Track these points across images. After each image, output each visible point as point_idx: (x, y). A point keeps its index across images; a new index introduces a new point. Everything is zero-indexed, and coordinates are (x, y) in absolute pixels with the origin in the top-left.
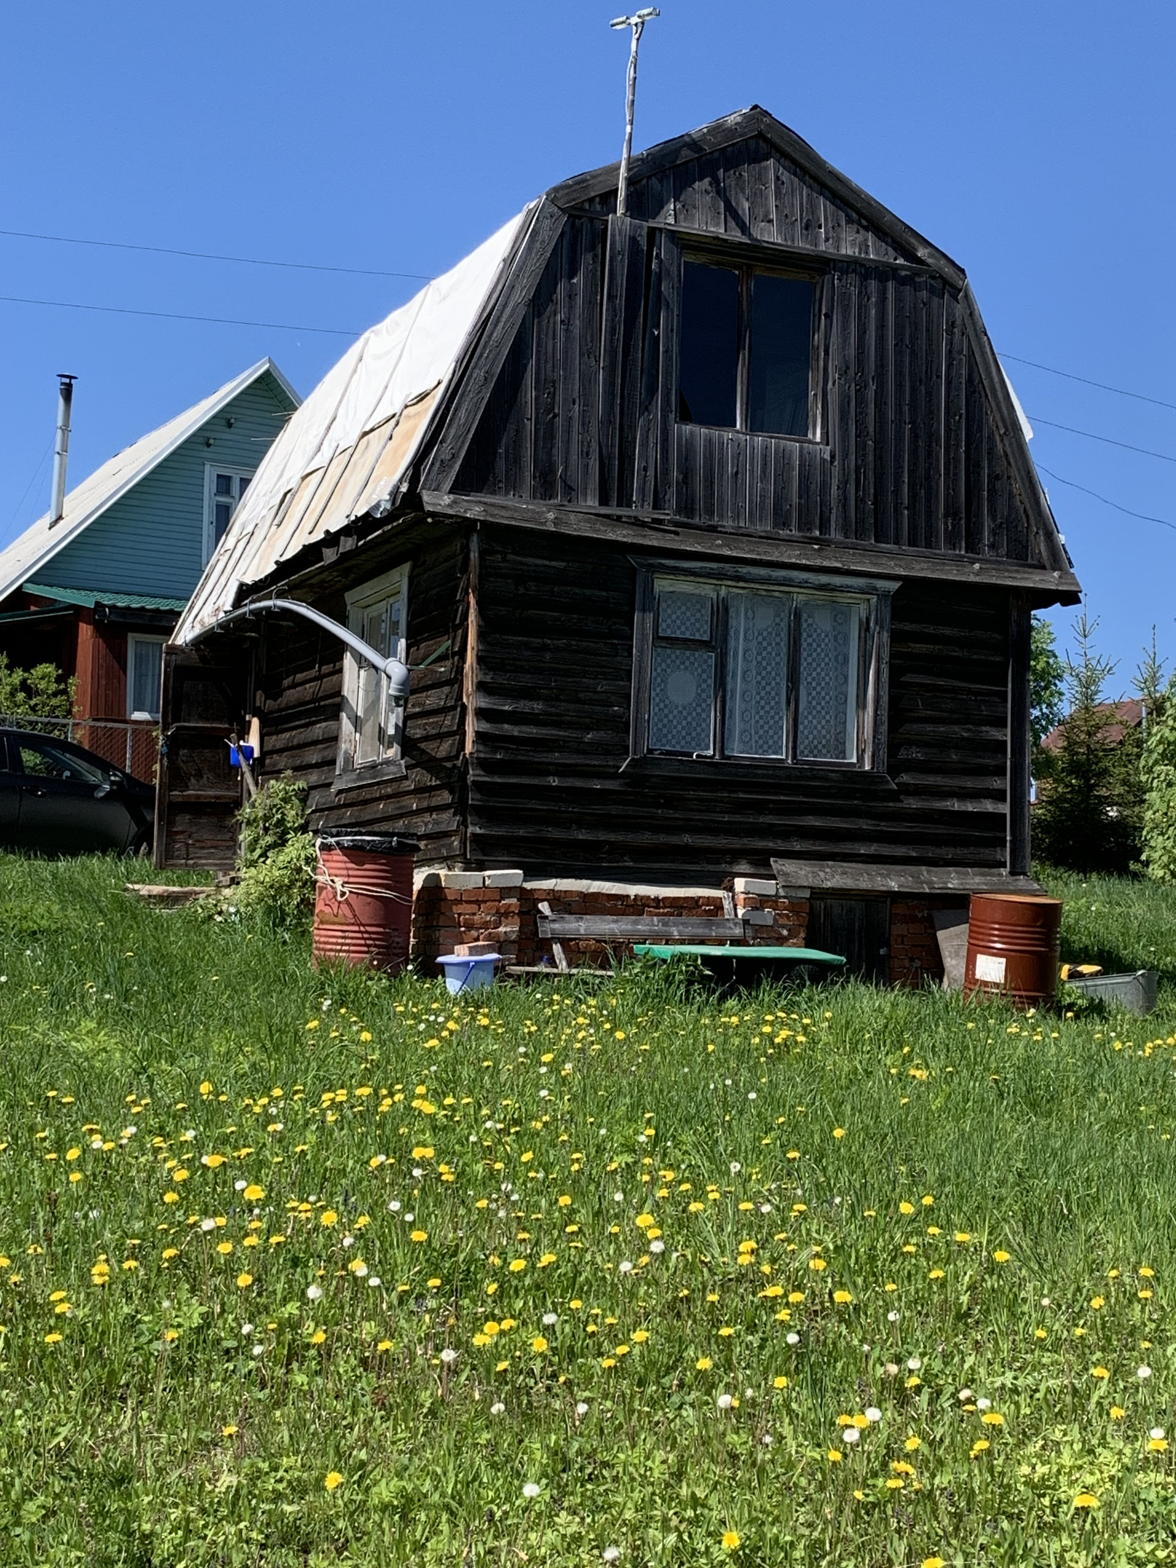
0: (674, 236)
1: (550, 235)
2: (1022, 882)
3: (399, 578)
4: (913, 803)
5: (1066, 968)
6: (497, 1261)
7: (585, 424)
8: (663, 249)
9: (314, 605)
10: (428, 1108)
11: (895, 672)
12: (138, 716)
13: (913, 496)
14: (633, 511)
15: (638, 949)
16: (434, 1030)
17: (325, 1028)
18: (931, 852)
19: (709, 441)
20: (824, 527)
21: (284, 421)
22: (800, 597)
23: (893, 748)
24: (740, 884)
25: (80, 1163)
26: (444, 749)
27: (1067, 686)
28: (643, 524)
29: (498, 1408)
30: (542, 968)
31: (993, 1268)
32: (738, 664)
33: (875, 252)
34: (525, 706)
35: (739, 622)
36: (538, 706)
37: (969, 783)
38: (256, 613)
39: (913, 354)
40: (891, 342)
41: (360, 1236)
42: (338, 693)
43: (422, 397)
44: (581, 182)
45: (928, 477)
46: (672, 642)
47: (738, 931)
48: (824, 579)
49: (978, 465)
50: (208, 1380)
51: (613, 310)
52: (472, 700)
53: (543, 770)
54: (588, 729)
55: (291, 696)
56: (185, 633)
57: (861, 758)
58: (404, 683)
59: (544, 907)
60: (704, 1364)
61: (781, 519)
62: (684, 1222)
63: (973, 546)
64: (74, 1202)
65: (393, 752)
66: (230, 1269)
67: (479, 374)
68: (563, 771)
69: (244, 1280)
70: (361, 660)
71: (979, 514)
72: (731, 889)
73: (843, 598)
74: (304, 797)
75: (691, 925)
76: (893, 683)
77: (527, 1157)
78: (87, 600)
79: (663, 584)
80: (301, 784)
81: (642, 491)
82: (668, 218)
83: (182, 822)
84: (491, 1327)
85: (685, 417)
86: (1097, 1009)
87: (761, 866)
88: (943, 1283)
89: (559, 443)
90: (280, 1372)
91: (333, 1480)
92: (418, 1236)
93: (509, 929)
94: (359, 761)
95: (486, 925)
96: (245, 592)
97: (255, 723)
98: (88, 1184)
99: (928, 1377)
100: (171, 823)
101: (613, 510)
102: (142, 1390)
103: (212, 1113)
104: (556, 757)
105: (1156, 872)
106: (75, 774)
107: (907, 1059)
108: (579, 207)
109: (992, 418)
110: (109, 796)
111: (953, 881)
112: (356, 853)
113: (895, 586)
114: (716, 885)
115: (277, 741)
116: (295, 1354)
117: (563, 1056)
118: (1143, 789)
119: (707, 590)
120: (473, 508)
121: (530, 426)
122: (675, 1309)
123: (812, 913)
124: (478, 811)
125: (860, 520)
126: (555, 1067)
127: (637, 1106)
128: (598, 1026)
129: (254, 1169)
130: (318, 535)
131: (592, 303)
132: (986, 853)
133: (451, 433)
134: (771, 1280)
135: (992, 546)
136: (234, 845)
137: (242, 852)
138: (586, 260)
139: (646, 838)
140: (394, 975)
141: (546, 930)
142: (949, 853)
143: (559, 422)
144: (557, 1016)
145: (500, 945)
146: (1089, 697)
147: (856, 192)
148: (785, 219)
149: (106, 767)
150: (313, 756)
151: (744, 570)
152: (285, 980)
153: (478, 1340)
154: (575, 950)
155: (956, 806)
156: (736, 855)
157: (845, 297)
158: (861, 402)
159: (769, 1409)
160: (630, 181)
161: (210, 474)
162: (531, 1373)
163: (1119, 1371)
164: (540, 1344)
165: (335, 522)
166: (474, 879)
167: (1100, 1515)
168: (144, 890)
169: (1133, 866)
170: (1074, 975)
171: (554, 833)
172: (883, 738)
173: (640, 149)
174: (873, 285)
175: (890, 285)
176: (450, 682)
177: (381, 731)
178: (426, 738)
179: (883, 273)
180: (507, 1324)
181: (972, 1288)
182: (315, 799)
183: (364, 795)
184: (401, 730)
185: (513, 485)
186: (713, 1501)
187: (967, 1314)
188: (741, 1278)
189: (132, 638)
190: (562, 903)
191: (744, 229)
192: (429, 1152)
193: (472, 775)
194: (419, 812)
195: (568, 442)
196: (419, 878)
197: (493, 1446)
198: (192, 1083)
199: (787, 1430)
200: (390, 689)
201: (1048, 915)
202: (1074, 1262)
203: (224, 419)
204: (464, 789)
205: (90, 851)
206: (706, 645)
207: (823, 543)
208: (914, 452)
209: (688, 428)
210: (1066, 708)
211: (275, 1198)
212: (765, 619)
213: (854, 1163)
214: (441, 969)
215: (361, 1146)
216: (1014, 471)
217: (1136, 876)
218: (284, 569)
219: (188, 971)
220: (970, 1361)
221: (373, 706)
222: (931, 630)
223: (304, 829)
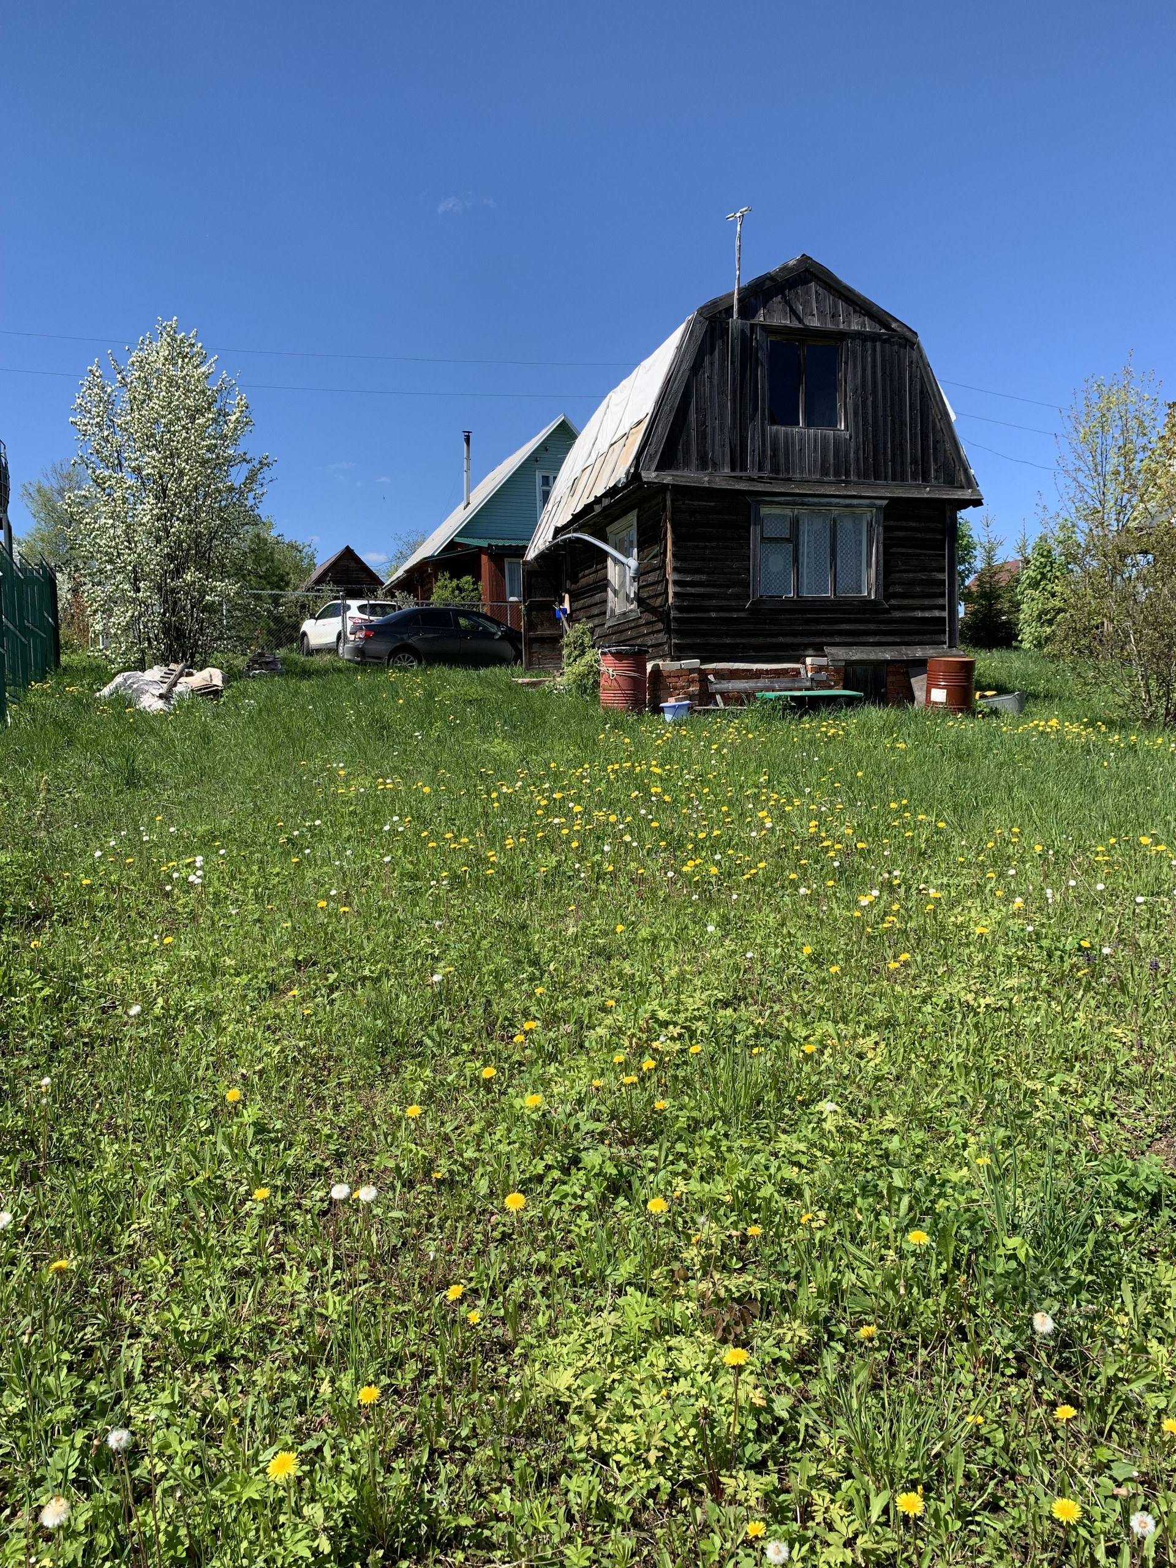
0: (764, 327)
1: (700, 332)
2: (954, 651)
3: (632, 518)
4: (897, 614)
5: (978, 694)
6: (691, 834)
7: (721, 430)
8: (758, 335)
9: (591, 534)
10: (658, 771)
11: (886, 547)
12: (512, 599)
13: (894, 455)
14: (748, 473)
15: (758, 695)
16: (660, 736)
17: (607, 738)
18: (907, 639)
19: (786, 434)
20: (847, 474)
21: (570, 446)
22: (835, 511)
23: (886, 587)
24: (809, 660)
25: (498, 799)
26: (658, 602)
27: (979, 553)
28: (753, 480)
29: (695, 897)
30: (711, 707)
31: (939, 831)
32: (804, 549)
33: (869, 327)
34: (698, 578)
35: (804, 527)
36: (704, 577)
37: (927, 602)
38: (564, 541)
39: (891, 380)
40: (879, 374)
41: (628, 825)
42: (606, 578)
43: (639, 423)
44: (714, 303)
45: (901, 444)
46: (771, 540)
47: (808, 684)
48: (848, 501)
49: (927, 436)
50: (561, 889)
51: (733, 369)
52: (671, 576)
53: (707, 609)
54: (729, 587)
55: (583, 582)
56: (531, 555)
57: (869, 593)
58: (637, 570)
59: (711, 677)
60: (793, 876)
61: (825, 472)
62: (783, 817)
63: (925, 479)
64: (496, 815)
65: (634, 606)
66: (568, 842)
67: (667, 408)
68: (717, 609)
69: (575, 844)
70: (616, 561)
71: (928, 462)
72: (804, 663)
73: (858, 511)
74: (592, 631)
75: (785, 682)
76: (885, 554)
77: (706, 790)
78: (484, 543)
79: (765, 510)
80: (590, 625)
81: (753, 462)
82: (760, 318)
83: (536, 647)
84: (691, 863)
85: (773, 422)
86: (995, 712)
87: (819, 650)
88: (912, 839)
89: (709, 441)
90: (594, 885)
91: (620, 928)
92: (655, 824)
93: (694, 689)
94: (617, 611)
95: (683, 687)
96: (558, 531)
97: (567, 596)
98: (502, 808)
99: (905, 881)
100: (530, 648)
101: (738, 474)
102: (531, 894)
103: (557, 776)
104: (714, 602)
105: (1026, 645)
106: (485, 628)
107: (896, 740)
108: (714, 316)
109: (934, 411)
110: (501, 638)
111: (919, 653)
112: (618, 656)
113: (885, 502)
114: (797, 662)
115: (578, 605)
116: (600, 877)
117: (723, 746)
118: (1019, 603)
119: (787, 512)
120: (667, 478)
121: (693, 433)
122: (780, 853)
123: (846, 673)
124: (676, 631)
125: (866, 469)
126: (718, 751)
127: (760, 766)
128: (740, 733)
129: (578, 800)
130: (592, 499)
131: (723, 366)
132: (936, 638)
133: (654, 440)
134: (825, 839)
135: (936, 478)
136: (560, 656)
137: (565, 660)
138: (719, 344)
139: (760, 640)
140: (640, 713)
141: (712, 688)
142: (916, 638)
143: (709, 430)
144: (719, 729)
145: (690, 697)
146: (990, 558)
147: (858, 296)
148: (821, 313)
149: (498, 624)
150: (595, 611)
151: (806, 500)
152: (587, 718)
153: (685, 869)
154: (727, 697)
155: (920, 614)
156: (806, 646)
157: (854, 352)
158: (864, 406)
159: (826, 896)
160: (739, 300)
161: (538, 476)
162: (710, 883)
163: (1001, 875)
164: (714, 870)
165: (599, 491)
166: (675, 665)
167: (990, 938)
168: (520, 681)
169: (1014, 644)
170: (981, 697)
171: (714, 640)
172: (881, 582)
173: (744, 283)
174: (869, 344)
175: (878, 344)
176: (659, 568)
177: (628, 596)
178: (649, 597)
179: (874, 338)
180: (698, 861)
181: (927, 840)
182: (598, 631)
183: (621, 628)
184: (637, 594)
185: (687, 464)
186: (799, 934)
187: (925, 853)
188: (811, 839)
189: (506, 560)
190: (720, 675)
191: (800, 320)
192: (659, 790)
193: (673, 614)
194: (648, 634)
195: (713, 440)
196: (649, 667)
197: (694, 914)
198: (547, 765)
199: (835, 906)
200: (630, 573)
201: (969, 667)
202: (979, 826)
203: (544, 447)
204: (669, 621)
205: (495, 665)
206: (788, 540)
207: (847, 482)
208: (893, 431)
209: (774, 428)
210: (979, 564)
211: (587, 812)
212: (818, 524)
213: (868, 788)
214: (662, 710)
215: (627, 788)
216: (946, 438)
217: (1016, 648)
218: (576, 517)
219: (543, 716)
220: (926, 873)
221: (622, 584)
222: (904, 524)
223: (593, 647)
